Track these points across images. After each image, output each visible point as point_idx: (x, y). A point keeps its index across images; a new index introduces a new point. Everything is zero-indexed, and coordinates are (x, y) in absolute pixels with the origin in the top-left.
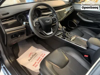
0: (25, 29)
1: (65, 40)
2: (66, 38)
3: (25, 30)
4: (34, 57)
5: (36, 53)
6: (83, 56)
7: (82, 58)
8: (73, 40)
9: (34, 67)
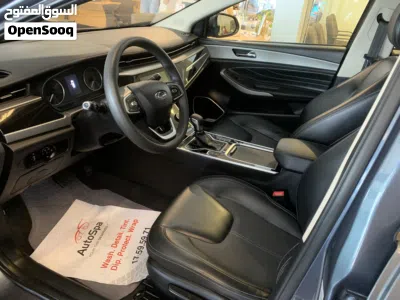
0: (72, 128)
1: (207, 156)
2: (209, 151)
3: (72, 131)
4: (96, 237)
5: (100, 224)
6: (270, 194)
7: (267, 202)
8: (231, 154)
9: (108, 269)
